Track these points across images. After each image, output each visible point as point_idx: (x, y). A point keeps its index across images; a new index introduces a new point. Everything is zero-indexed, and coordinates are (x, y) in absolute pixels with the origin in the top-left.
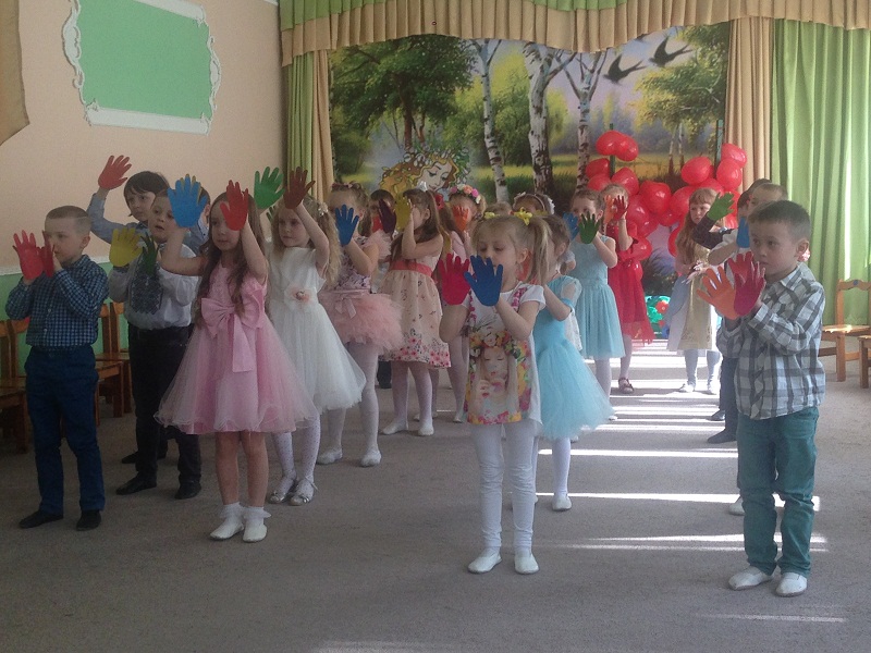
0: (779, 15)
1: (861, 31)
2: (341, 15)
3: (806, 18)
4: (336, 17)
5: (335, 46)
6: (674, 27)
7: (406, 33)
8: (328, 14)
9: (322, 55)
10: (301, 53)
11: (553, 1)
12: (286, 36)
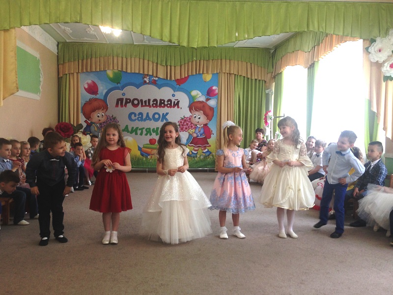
0: (232, 72)
1: (256, 79)
2: (82, 60)
3: (240, 74)
4: (80, 61)
5: (80, 71)
6: (199, 74)
7: (107, 69)
8: (77, 60)
9: (75, 74)
10: (67, 73)
11: (159, 62)
12: (60, 66)
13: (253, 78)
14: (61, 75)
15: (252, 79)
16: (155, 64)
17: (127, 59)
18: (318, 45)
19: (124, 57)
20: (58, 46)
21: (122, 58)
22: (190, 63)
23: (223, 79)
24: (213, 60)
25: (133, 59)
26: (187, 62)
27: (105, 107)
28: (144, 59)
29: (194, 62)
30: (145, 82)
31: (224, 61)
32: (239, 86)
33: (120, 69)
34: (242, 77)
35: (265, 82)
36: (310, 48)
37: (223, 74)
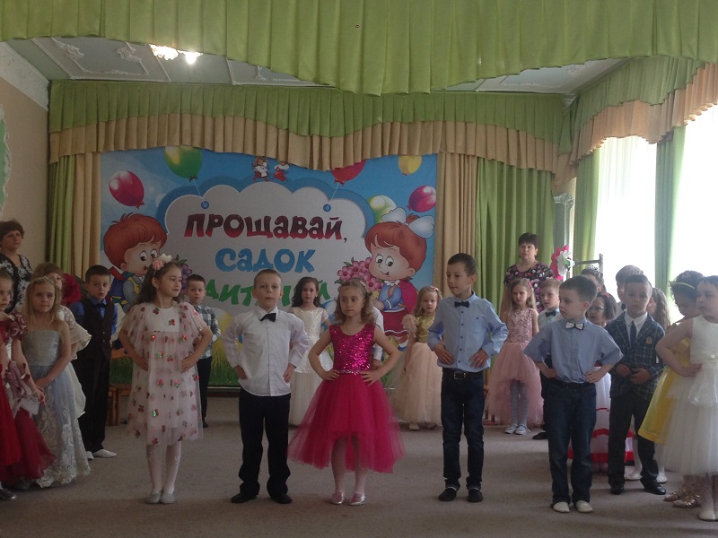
2: (107, 123)
4: (102, 126)
5: (101, 149)
6: (391, 155)
7: (165, 144)
8: (96, 122)
9: (90, 157)
10: (69, 153)
11: (293, 127)
12: (54, 138)
13: (524, 166)
14: (55, 159)
15: (520, 170)
16: (282, 133)
17: (214, 119)
18: (683, 87)
19: (208, 114)
20: (49, 89)
21: (203, 117)
22: (369, 130)
23: (450, 167)
24: (423, 122)
25: (229, 121)
26: (361, 127)
27: (160, 237)
28: (255, 121)
29: (379, 128)
30: (258, 175)
31: (450, 125)
32: (489, 187)
33: (197, 144)
34: (496, 164)
35: (553, 175)
36: (664, 94)
37: (449, 157)
